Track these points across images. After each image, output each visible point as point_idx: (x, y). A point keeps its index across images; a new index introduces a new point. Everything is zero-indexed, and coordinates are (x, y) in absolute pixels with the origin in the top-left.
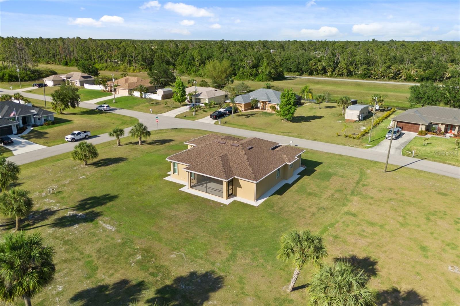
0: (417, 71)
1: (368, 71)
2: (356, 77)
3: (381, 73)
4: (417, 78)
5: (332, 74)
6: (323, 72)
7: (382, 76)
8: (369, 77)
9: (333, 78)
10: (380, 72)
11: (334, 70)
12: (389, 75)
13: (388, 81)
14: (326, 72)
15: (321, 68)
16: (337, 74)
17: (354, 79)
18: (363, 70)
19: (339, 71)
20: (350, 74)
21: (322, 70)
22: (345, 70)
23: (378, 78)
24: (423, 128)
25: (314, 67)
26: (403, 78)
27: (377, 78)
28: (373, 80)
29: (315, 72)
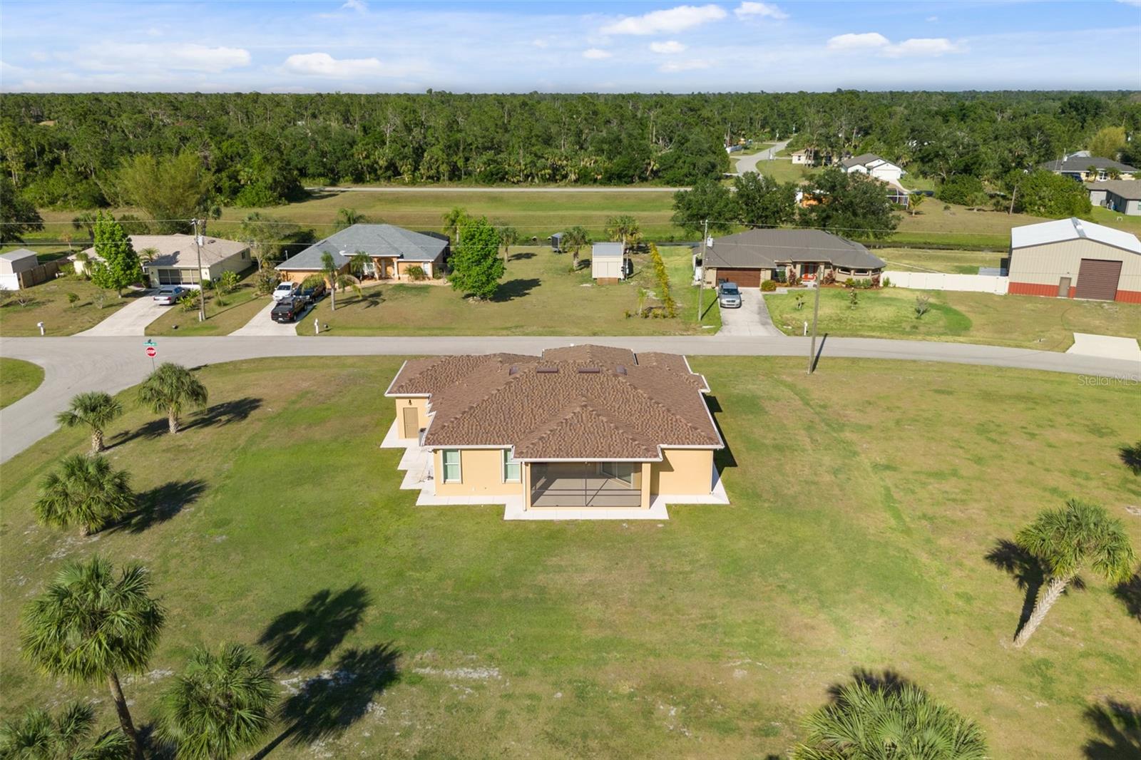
0: (596, 162)
1: (498, 167)
2: (471, 183)
3: (526, 169)
4: (599, 177)
5: (414, 176)
6: (389, 173)
7: (527, 176)
8: (502, 179)
9: (420, 186)
10: (524, 168)
11: (416, 169)
12: (543, 172)
13: (544, 186)
14: (397, 173)
15: (386, 164)
16: (425, 178)
17: (469, 187)
18: (485, 163)
19: (430, 168)
20: (455, 175)
21: (387, 168)
22: (445, 165)
23: (521, 182)
24: (766, 276)
25: (367, 161)
26: (573, 177)
27: (519, 182)
28: (513, 187)
29: (370, 173)
